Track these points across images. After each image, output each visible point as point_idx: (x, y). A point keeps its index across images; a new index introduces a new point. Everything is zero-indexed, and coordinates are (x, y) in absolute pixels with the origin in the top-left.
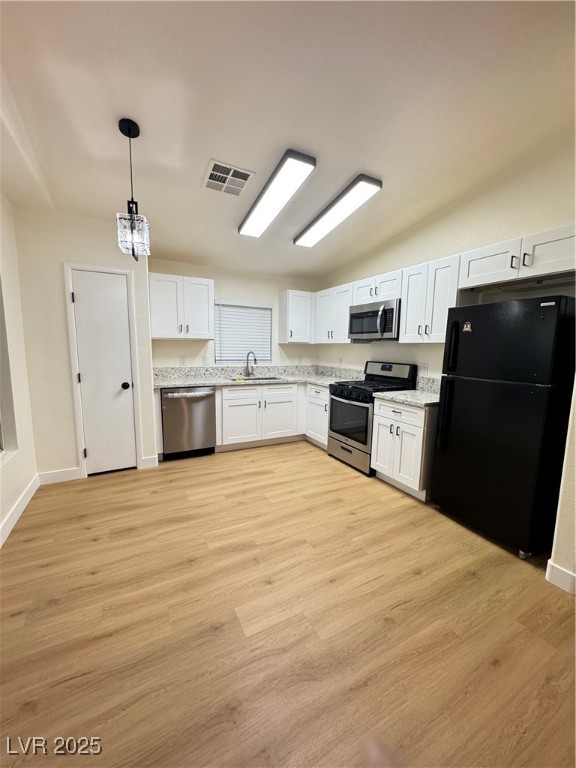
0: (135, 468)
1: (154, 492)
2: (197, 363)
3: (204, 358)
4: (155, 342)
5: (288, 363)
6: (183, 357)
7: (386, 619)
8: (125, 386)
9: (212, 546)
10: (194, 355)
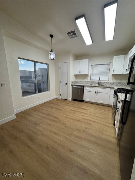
0: (67, 100)
1: (63, 104)
2: (86, 80)
3: (88, 79)
4: (75, 75)
5: (115, 81)
6: (83, 79)
7: (48, 147)
8: (66, 84)
9: (55, 115)
10: (85, 78)
